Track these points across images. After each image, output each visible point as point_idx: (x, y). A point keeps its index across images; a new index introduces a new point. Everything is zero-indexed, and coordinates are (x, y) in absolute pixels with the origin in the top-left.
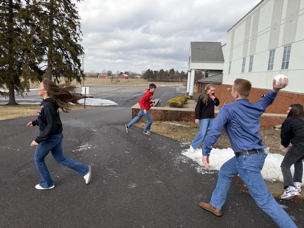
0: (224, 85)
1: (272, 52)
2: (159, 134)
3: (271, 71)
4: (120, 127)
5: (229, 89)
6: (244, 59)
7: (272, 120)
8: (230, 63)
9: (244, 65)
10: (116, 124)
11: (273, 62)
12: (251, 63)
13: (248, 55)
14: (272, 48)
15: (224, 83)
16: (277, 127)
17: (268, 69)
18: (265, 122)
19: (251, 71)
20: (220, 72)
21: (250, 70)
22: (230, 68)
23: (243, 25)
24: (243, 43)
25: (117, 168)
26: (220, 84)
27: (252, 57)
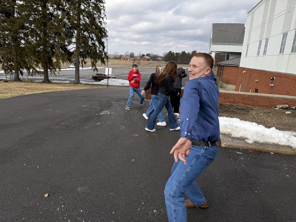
0: (241, 67)
1: (285, 35)
3: (282, 54)
5: (245, 72)
6: (261, 42)
7: (274, 101)
8: (248, 45)
9: (259, 47)
11: (284, 46)
12: (266, 46)
13: (264, 38)
14: (285, 31)
15: (241, 65)
16: (278, 106)
17: (280, 52)
18: (267, 102)
19: (265, 54)
20: (239, 54)
22: (247, 50)
23: (262, 7)
24: (261, 25)
26: (237, 67)
27: (267, 40)
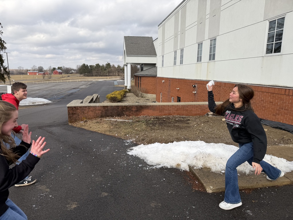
0: (158, 77)
1: (200, 45)
2: (100, 133)
3: (200, 62)
4: (54, 129)
5: (164, 81)
6: (175, 52)
7: (205, 108)
8: (163, 56)
9: (175, 58)
10: (50, 126)
11: (201, 54)
12: (182, 57)
13: (179, 48)
14: (199, 41)
15: (159, 75)
16: (209, 114)
17: (198, 61)
18: (199, 110)
19: (182, 64)
20: (154, 65)
21: (181, 62)
22: (163, 61)
23: (172, 20)
24: (173, 37)
25: (51, 183)
26: (155, 77)
27: (182, 50)
